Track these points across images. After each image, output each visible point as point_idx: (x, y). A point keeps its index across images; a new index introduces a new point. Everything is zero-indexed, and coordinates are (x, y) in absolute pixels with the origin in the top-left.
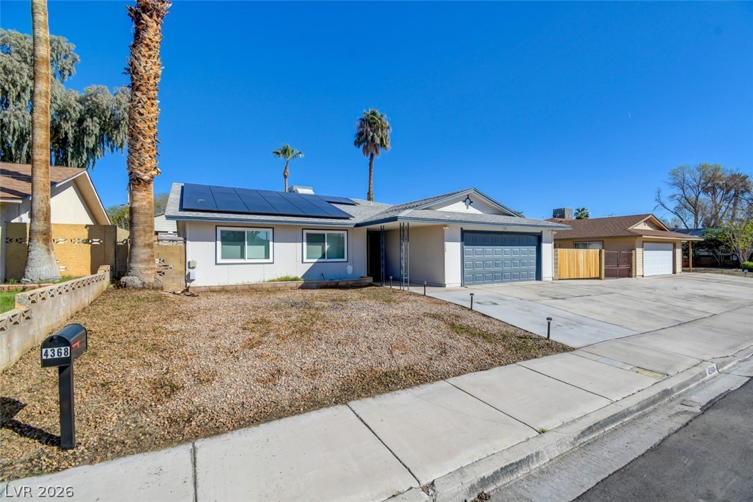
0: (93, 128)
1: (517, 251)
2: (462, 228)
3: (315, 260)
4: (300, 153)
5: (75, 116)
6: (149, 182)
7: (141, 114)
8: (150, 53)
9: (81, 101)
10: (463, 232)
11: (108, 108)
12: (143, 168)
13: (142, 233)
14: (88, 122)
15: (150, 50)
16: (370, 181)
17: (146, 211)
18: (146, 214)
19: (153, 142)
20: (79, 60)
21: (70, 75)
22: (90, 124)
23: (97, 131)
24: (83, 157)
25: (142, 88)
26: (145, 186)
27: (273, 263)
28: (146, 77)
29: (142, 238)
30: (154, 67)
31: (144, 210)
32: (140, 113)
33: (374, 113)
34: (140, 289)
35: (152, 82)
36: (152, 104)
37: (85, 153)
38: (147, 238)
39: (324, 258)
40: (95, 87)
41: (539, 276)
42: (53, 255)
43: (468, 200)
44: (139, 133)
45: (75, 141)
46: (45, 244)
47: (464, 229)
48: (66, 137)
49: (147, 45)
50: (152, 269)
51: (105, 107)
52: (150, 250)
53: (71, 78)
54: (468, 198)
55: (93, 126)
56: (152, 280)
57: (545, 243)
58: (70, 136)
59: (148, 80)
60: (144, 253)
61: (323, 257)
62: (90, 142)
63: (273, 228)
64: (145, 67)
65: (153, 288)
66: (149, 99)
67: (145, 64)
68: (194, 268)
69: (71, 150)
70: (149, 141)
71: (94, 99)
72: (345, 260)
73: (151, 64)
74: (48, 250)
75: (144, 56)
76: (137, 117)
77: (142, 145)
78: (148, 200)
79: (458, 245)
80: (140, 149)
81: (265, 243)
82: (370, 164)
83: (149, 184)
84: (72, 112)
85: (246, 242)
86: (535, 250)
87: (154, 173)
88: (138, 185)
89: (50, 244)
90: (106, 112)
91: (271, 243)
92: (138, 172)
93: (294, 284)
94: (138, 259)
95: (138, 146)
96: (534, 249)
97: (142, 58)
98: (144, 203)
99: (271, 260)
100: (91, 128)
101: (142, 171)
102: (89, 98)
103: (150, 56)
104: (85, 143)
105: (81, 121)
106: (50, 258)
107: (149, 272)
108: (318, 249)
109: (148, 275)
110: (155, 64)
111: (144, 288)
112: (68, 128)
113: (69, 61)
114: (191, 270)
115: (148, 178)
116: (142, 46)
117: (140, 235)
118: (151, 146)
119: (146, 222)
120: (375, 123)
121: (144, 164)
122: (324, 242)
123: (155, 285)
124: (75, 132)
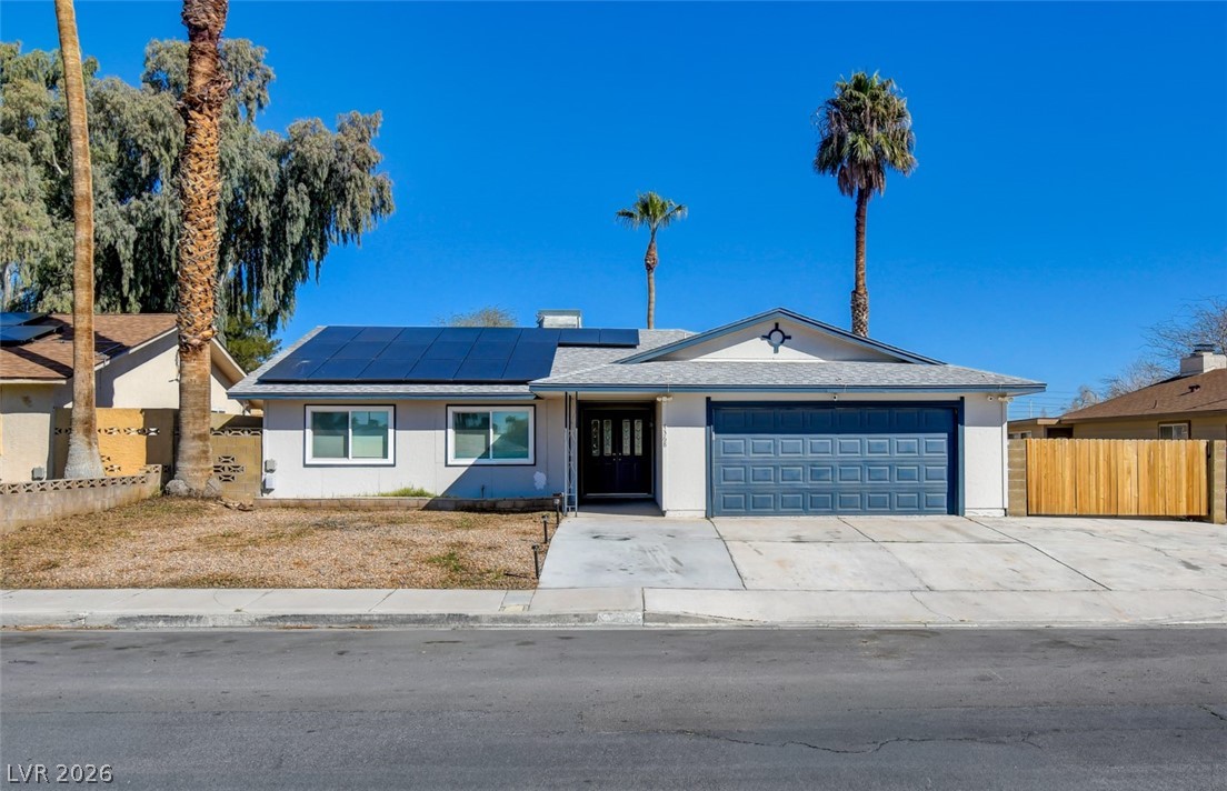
0: (299, 205)
1: (879, 445)
2: (708, 399)
3: (471, 461)
4: (679, 208)
5: (270, 185)
6: (200, 347)
7: (190, 254)
8: (201, 164)
9: (281, 155)
10: (712, 406)
11: (321, 162)
12: (191, 329)
13: (191, 419)
14: (291, 196)
15: (201, 160)
16: (857, 259)
17: (197, 388)
18: (196, 392)
19: (206, 291)
20: (274, 76)
21: (261, 106)
22: (293, 199)
23: (305, 209)
24: (287, 262)
25: (191, 216)
26: (195, 353)
27: (394, 465)
28: (195, 199)
29: (191, 426)
30: (206, 183)
31: (193, 387)
32: (188, 252)
33: (860, 85)
34: (185, 498)
35: (204, 204)
36: (205, 237)
37: (290, 255)
38: (197, 426)
39: (488, 457)
40: (301, 122)
41: (954, 505)
42: (95, 451)
43: (778, 335)
44: (187, 280)
45: (273, 232)
46: (87, 436)
47: (712, 399)
48: (259, 229)
49: (197, 155)
50: (202, 470)
51: (316, 162)
52: (201, 443)
53: (263, 112)
54: (777, 328)
55: (299, 201)
56: (202, 486)
57: (968, 426)
58: (265, 223)
59: (200, 203)
60: (193, 448)
61: (486, 455)
62: (295, 231)
63: (395, 406)
64: (193, 186)
65: (203, 498)
66: (200, 230)
67: (193, 183)
68: (272, 471)
69: (266, 250)
70: (200, 288)
71: (299, 148)
72: (530, 460)
73: (202, 179)
74: (90, 444)
75: (192, 171)
76: (185, 257)
77: (191, 297)
78: (199, 372)
79: (698, 435)
80: (189, 303)
81: (383, 431)
82: (859, 215)
83: (201, 350)
84: (262, 180)
85: (350, 430)
86: (945, 441)
87: (207, 333)
88: (186, 353)
89: (93, 436)
90: (319, 170)
91: (391, 432)
92: (186, 334)
93: (413, 501)
94: (185, 456)
95: (186, 298)
96: (941, 439)
97: (190, 175)
98: (194, 378)
99: (390, 460)
100: (295, 205)
101: (190, 333)
102: (290, 147)
103: (201, 169)
104: (288, 236)
105: (280, 194)
106: (92, 454)
107: (199, 474)
108: (476, 441)
109: (196, 479)
110: (207, 178)
111: (189, 497)
112: (261, 211)
113: (257, 81)
114: (268, 474)
115: (199, 342)
116: (190, 157)
117: (188, 422)
118: (202, 296)
119: (196, 404)
120: (858, 110)
121: (194, 322)
122: (489, 428)
123: (207, 493)
124: (274, 215)
